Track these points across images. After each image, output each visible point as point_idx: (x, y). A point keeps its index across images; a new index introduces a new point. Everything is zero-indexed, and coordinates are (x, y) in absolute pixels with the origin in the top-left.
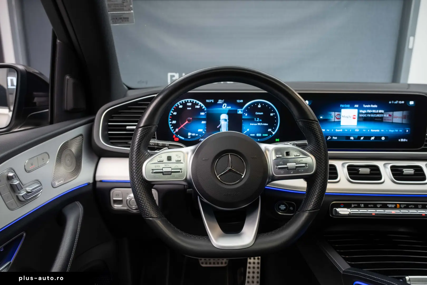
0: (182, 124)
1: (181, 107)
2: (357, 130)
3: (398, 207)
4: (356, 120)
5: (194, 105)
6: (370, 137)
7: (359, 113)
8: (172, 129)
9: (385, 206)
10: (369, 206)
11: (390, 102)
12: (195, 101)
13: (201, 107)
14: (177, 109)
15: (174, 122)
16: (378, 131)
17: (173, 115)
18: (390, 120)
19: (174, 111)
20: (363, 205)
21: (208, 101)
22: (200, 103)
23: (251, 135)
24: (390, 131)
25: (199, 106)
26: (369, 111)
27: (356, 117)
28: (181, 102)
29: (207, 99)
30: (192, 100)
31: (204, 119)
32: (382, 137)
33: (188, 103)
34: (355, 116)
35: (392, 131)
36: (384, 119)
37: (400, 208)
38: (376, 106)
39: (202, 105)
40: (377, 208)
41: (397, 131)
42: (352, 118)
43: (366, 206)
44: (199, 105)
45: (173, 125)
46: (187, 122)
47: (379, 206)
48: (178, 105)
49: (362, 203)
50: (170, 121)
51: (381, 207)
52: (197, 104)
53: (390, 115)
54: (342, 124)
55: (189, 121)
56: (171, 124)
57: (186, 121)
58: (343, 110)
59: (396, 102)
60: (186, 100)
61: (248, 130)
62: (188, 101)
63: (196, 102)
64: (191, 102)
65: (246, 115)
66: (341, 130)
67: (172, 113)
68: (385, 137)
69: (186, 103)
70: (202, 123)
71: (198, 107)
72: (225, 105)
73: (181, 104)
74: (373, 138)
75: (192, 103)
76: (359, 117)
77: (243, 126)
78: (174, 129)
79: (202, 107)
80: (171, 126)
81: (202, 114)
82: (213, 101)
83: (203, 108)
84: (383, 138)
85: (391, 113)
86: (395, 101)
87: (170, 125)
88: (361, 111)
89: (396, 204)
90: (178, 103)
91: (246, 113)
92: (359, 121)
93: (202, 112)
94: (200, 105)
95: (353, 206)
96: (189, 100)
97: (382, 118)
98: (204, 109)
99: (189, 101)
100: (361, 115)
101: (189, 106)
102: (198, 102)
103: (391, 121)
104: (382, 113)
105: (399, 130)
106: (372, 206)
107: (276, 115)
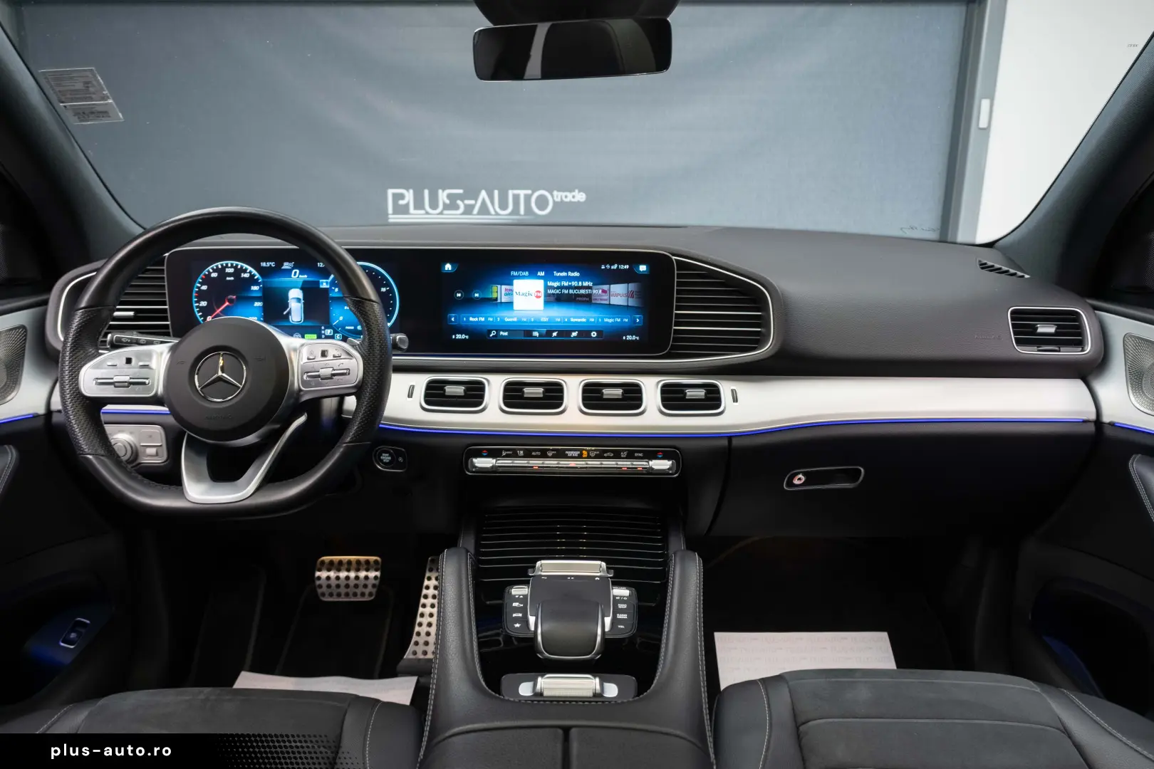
0: (218, 308)
1: (214, 275)
2: (545, 319)
3: (584, 456)
4: (542, 299)
5: (238, 271)
6: (570, 332)
7: (547, 287)
8: (201, 316)
9: (560, 455)
10: (533, 454)
11: (603, 267)
12: (240, 264)
13: (252, 276)
14: (207, 280)
15: (204, 304)
16: (584, 320)
17: (200, 291)
18: (606, 300)
19: (202, 284)
20: (522, 452)
21: (264, 264)
22: (250, 269)
23: (347, 328)
24: (606, 320)
25: (249, 274)
26: (566, 284)
27: (542, 294)
28: (214, 266)
29: (263, 262)
30: (235, 263)
31: (258, 299)
32: (592, 331)
33: (228, 268)
34: (539, 292)
35: (611, 321)
36: (593, 298)
37: (589, 457)
38: (577, 274)
39: (254, 272)
40: (548, 457)
41: (619, 320)
42: (534, 297)
43: (528, 455)
44: (248, 271)
45: (201, 309)
46: (227, 303)
47: (550, 454)
48: (209, 271)
49: (520, 450)
50: (196, 302)
51: (554, 457)
52: (245, 271)
53: (604, 291)
54: (516, 306)
55: (230, 301)
56: (197, 307)
57: (224, 303)
59: (615, 267)
60: (224, 263)
61: (341, 318)
62: (227, 264)
63: (242, 267)
64: (232, 266)
65: (337, 290)
66: (515, 320)
67: (198, 288)
68: (596, 331)
69: (224, 268)
70: (255, 305)
71: (246, 275)
72: (295, 273)
73: (214, 271)
74: (574, 334)
75: (236, 267)
76: (547, 295)
77: (331, 312)
78: (205, 316)
79: (254, 275)
80: (199, 312)
81: (255, 288)
82: (273, 264)
83: (256, 278)
84: (594, 334)
85: (606, 287)
86: (612, 264)
87: (196, 310)
88: (550, 284)
89: (581, 451)
90: (210, 269)
91: (335, 287)
92: (547, 302)
93: (254, 286)
94: (250, 272)
95: (504, 454)
96: (229, 263)
97: (589, 296)
98: (258, 279)
99: (229, 265)
100: (550, 292)
101: (230, 275)
102: (245, 266)
103: (607, 302)
104: (588, 288)
105: (622, 320)
106: (539, 453)
107: (391, 290)
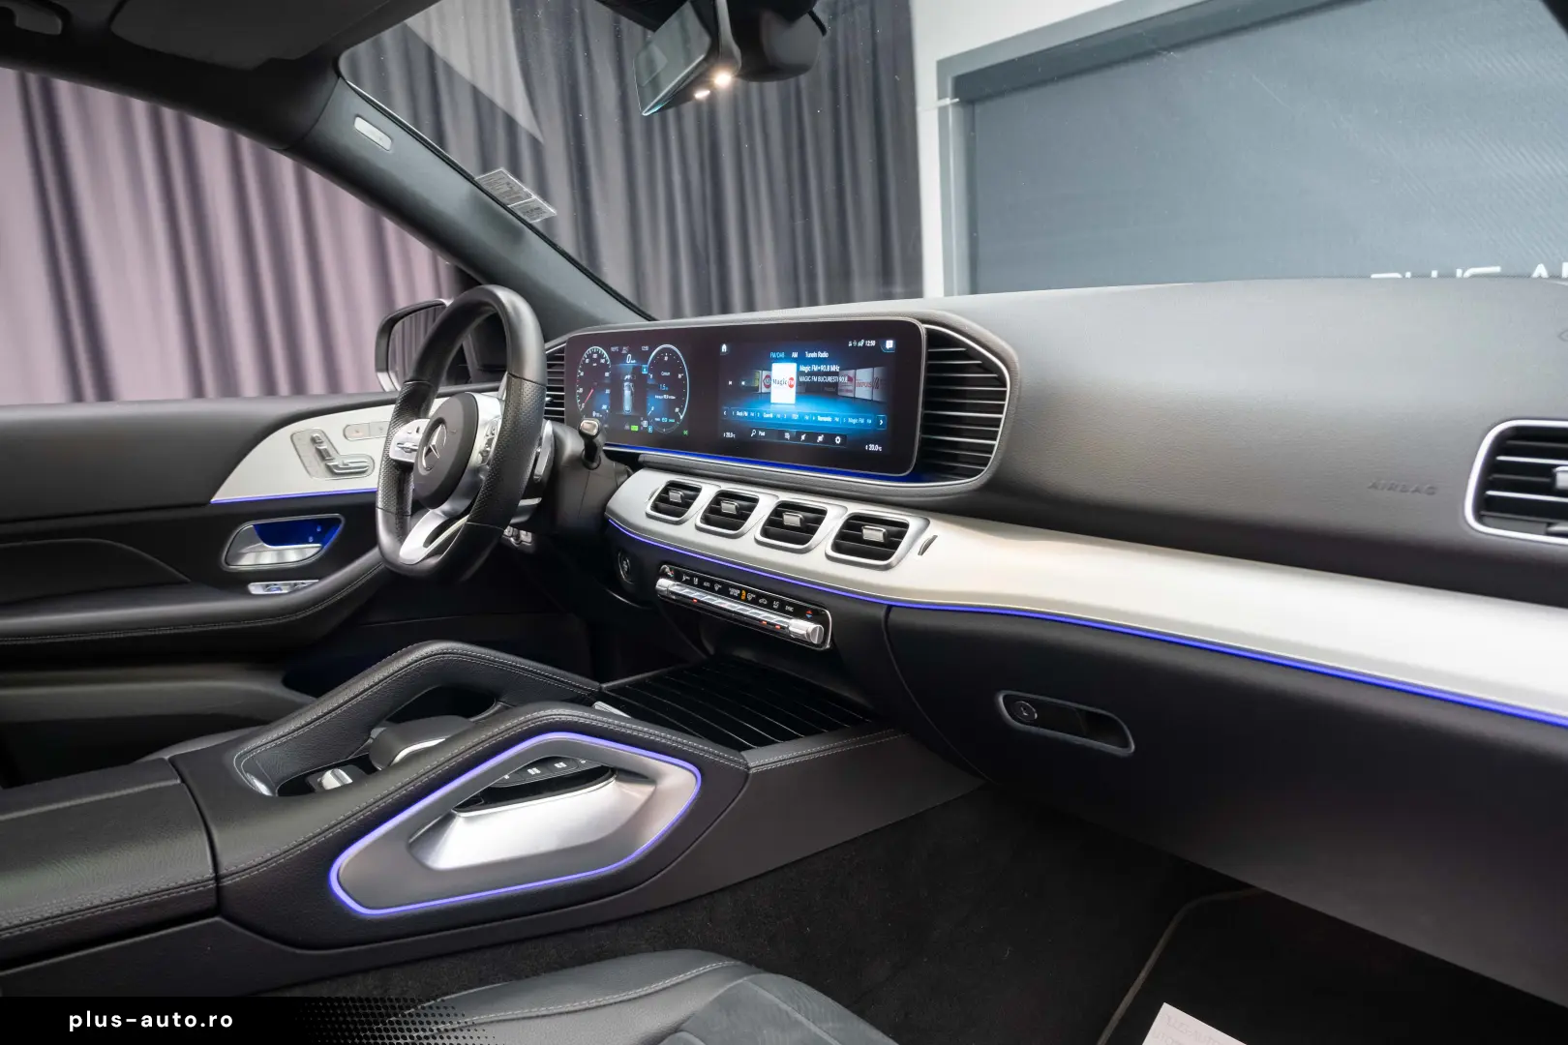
0: (588, 395)
1: (587, 362)
2: (795, 417)
4: (794, 390)
6: (818, 434)
7: (800, 373)
8: (580, 404)
11: (850, 345)
12: (600, 350)
13: (606, 362)
14: (586, 367)
15: (581, 391)
16: (829, 419)
17: (580, 377)
18: (850, 391)
19: (581, 370)
21: (613, 350)
22: (605, 354)
23: (655, 419)
24: (850, 420)
26: (816, 368)
27: (794, 383)
28: (587, 352)
29: (612, 347)
30: (598, 348)
31: (608, 386)
32: (836, 436)
34: (792, 379)
35: (854, 421)
36: (839, 385)
38: (825, 355)
39: (607, 357)
41: (862, 421)
42: (787, 386)
44: (604, 357)
45: (580, 396)
46: (593, 391)
50: (578, 389)
53: (850, 379)
54: (774, 399)
55: (595, 387)
56: (578, 394)
58: (776, 366)
59: (861, 344)
60: (592, 348)
61: (653, 409)
63: (601, 352)
65: (652, 377)
66: (771, 416)
67: (579, 374)
68: (840, 435)
69: (593, 354)
70: (607, 393)
71: (603, 361)
72: (629, 358)
73: (587, 357)
74: (820, 439)
75: (598, 354)
76: (799, 384)
77: (648, 401)
79: (608, 361)
80: (579, 399)
82: (617, 349)
84: (838, 440)
85: (851, 373)
86: (859, 340)
88: (803, 368)
90: (585, 355)
91: (651, 374)
92: (798, 393)
93: (607, 372)
96: (595, 349)
97: (836, 385)
98: (609, 365)
99: (595, 352)
100: (802, 379)
101: (595, 361)
102: (603, 352)
103: (851, 395)
104: (835, 374)
105: (865, 421)
107: (684, 378)
